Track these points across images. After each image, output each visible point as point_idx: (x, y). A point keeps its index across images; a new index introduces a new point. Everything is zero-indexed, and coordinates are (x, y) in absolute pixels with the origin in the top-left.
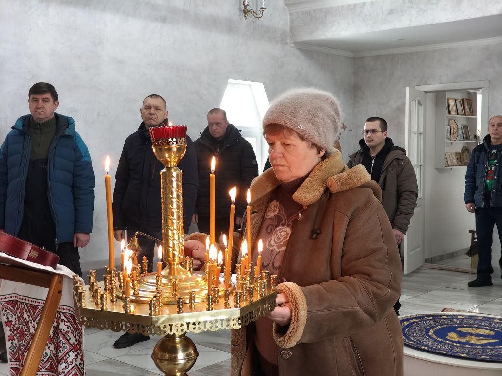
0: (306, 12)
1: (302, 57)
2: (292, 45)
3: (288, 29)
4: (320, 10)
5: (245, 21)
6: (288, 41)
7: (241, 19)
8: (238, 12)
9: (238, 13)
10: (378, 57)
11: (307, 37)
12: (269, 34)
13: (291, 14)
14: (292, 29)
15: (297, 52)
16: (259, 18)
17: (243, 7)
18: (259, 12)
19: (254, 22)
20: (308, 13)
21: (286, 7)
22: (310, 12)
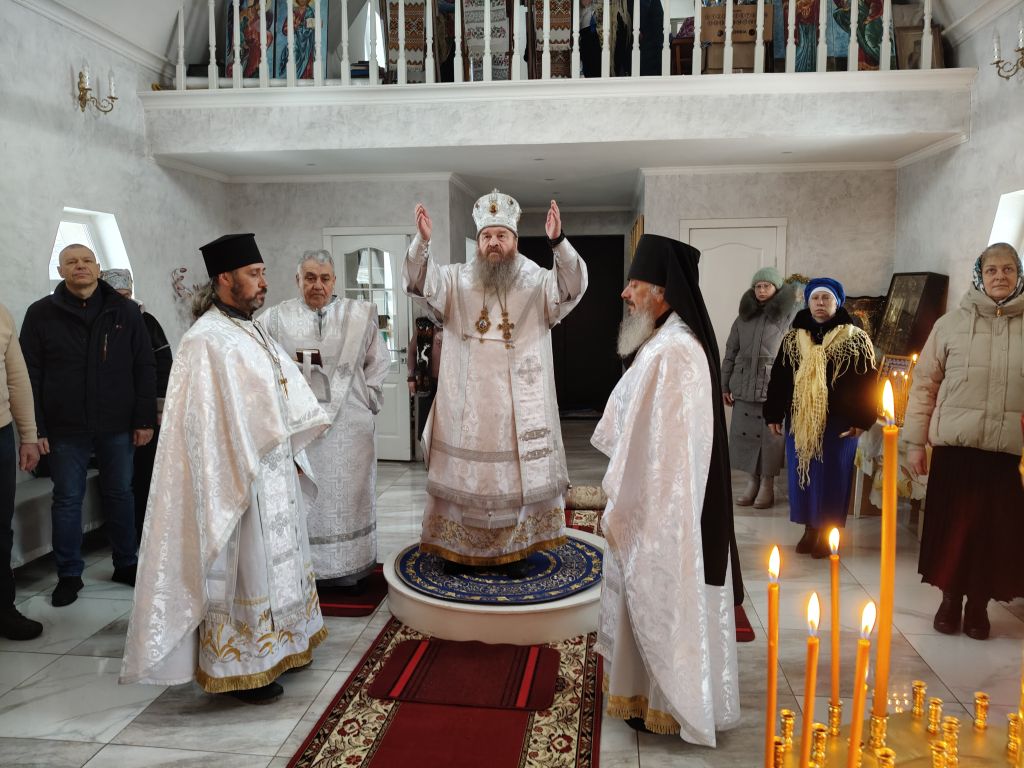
0: (175, 111)
1: (166, 178)
2: (151, 158)
3: (144, 132)
4: (200, 111)
5: (82, 114)
6: (146, 151)
7: (76, 110)
8: (70, 98)
9: (72, 101)
10: (267, 185)
11: (177, 148)
12: (116, 138)
13: (147, 111)
14: (151, 135)
15: (159, 171)
16: (106, 112)
17: (78, 93)
18: (105, 103)
19: (96, 118)
20: (177, 113)
21: (139, 100)
22: (180, 112)
